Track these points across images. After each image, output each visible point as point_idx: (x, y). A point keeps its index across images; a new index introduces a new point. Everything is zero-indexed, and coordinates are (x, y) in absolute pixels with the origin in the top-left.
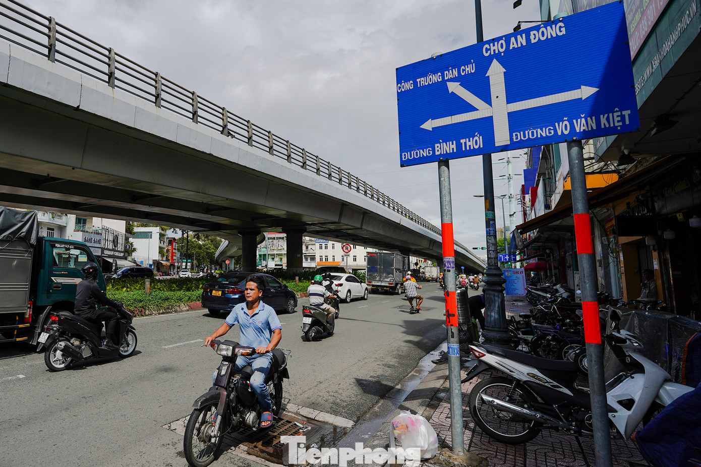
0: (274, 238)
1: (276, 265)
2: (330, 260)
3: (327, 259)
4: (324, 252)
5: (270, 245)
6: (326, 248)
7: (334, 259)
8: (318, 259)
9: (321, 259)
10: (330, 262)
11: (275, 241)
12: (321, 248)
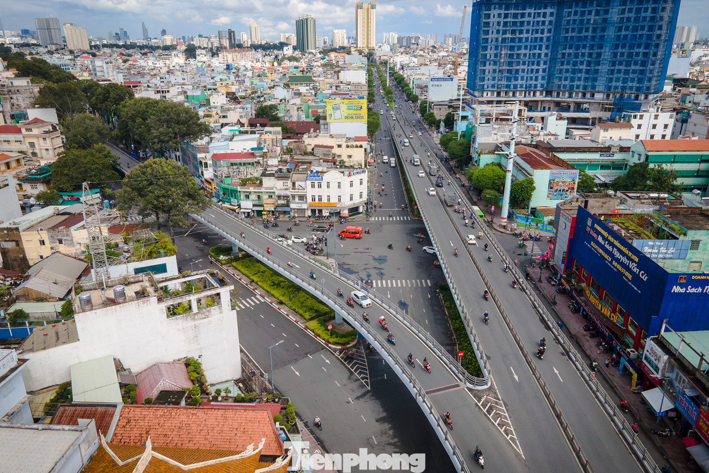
0: (240, 164)
1: (254, 205)
2: (325, 200)
3: (320, 199)
4: (316, 192)
5: (235, 174)
6: (320, 186)
7: (329, 200)
8: (309, 200)
9: (314, 199)
10: (325, 203)
11: (242, 168)
12: (313, 186)
